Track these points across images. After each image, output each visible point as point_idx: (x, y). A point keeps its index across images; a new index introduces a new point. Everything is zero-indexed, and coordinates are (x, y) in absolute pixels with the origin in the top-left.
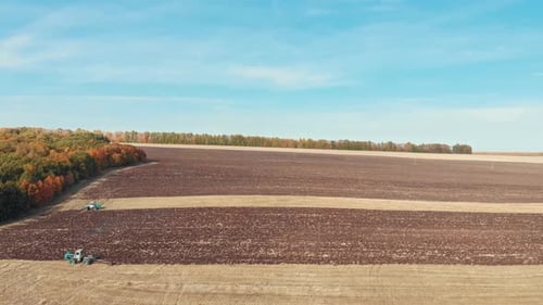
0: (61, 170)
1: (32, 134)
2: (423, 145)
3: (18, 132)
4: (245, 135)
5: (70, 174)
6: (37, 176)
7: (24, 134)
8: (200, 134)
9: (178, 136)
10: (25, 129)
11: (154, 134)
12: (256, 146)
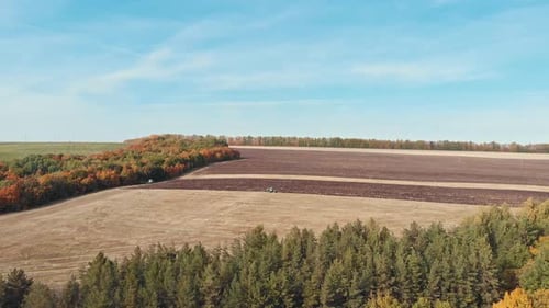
0: (184, 161)
1: (172, 140)
2: (530, 146)
3: (163, 139)
4: (343, 138)
5: (188, 164)
6: (171, 164)
7: (167, 140)
8: (303, 137)
9: (284, 139)
10: (168, 136)
11: (265, 138)
12: (353, 147)
